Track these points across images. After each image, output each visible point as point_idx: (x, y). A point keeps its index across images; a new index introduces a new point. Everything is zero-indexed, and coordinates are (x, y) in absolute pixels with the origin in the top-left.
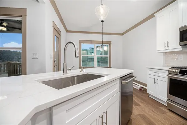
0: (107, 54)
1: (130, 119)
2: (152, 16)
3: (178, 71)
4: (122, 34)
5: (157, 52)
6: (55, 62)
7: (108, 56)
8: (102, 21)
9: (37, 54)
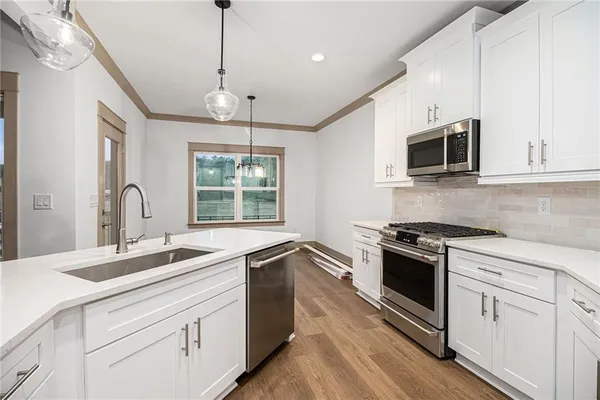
0: (274, 184)
1: (284, 345)
2: (365, 100)
3: (395, 233)
4: (315, 129)
5: (377, 186)
6: (104, 226)
7: (277, 189)
8: (251, 98)
9: (49, 197)
